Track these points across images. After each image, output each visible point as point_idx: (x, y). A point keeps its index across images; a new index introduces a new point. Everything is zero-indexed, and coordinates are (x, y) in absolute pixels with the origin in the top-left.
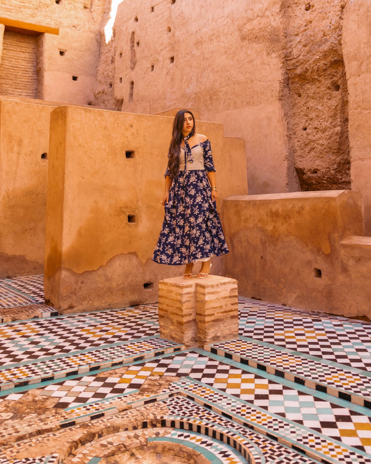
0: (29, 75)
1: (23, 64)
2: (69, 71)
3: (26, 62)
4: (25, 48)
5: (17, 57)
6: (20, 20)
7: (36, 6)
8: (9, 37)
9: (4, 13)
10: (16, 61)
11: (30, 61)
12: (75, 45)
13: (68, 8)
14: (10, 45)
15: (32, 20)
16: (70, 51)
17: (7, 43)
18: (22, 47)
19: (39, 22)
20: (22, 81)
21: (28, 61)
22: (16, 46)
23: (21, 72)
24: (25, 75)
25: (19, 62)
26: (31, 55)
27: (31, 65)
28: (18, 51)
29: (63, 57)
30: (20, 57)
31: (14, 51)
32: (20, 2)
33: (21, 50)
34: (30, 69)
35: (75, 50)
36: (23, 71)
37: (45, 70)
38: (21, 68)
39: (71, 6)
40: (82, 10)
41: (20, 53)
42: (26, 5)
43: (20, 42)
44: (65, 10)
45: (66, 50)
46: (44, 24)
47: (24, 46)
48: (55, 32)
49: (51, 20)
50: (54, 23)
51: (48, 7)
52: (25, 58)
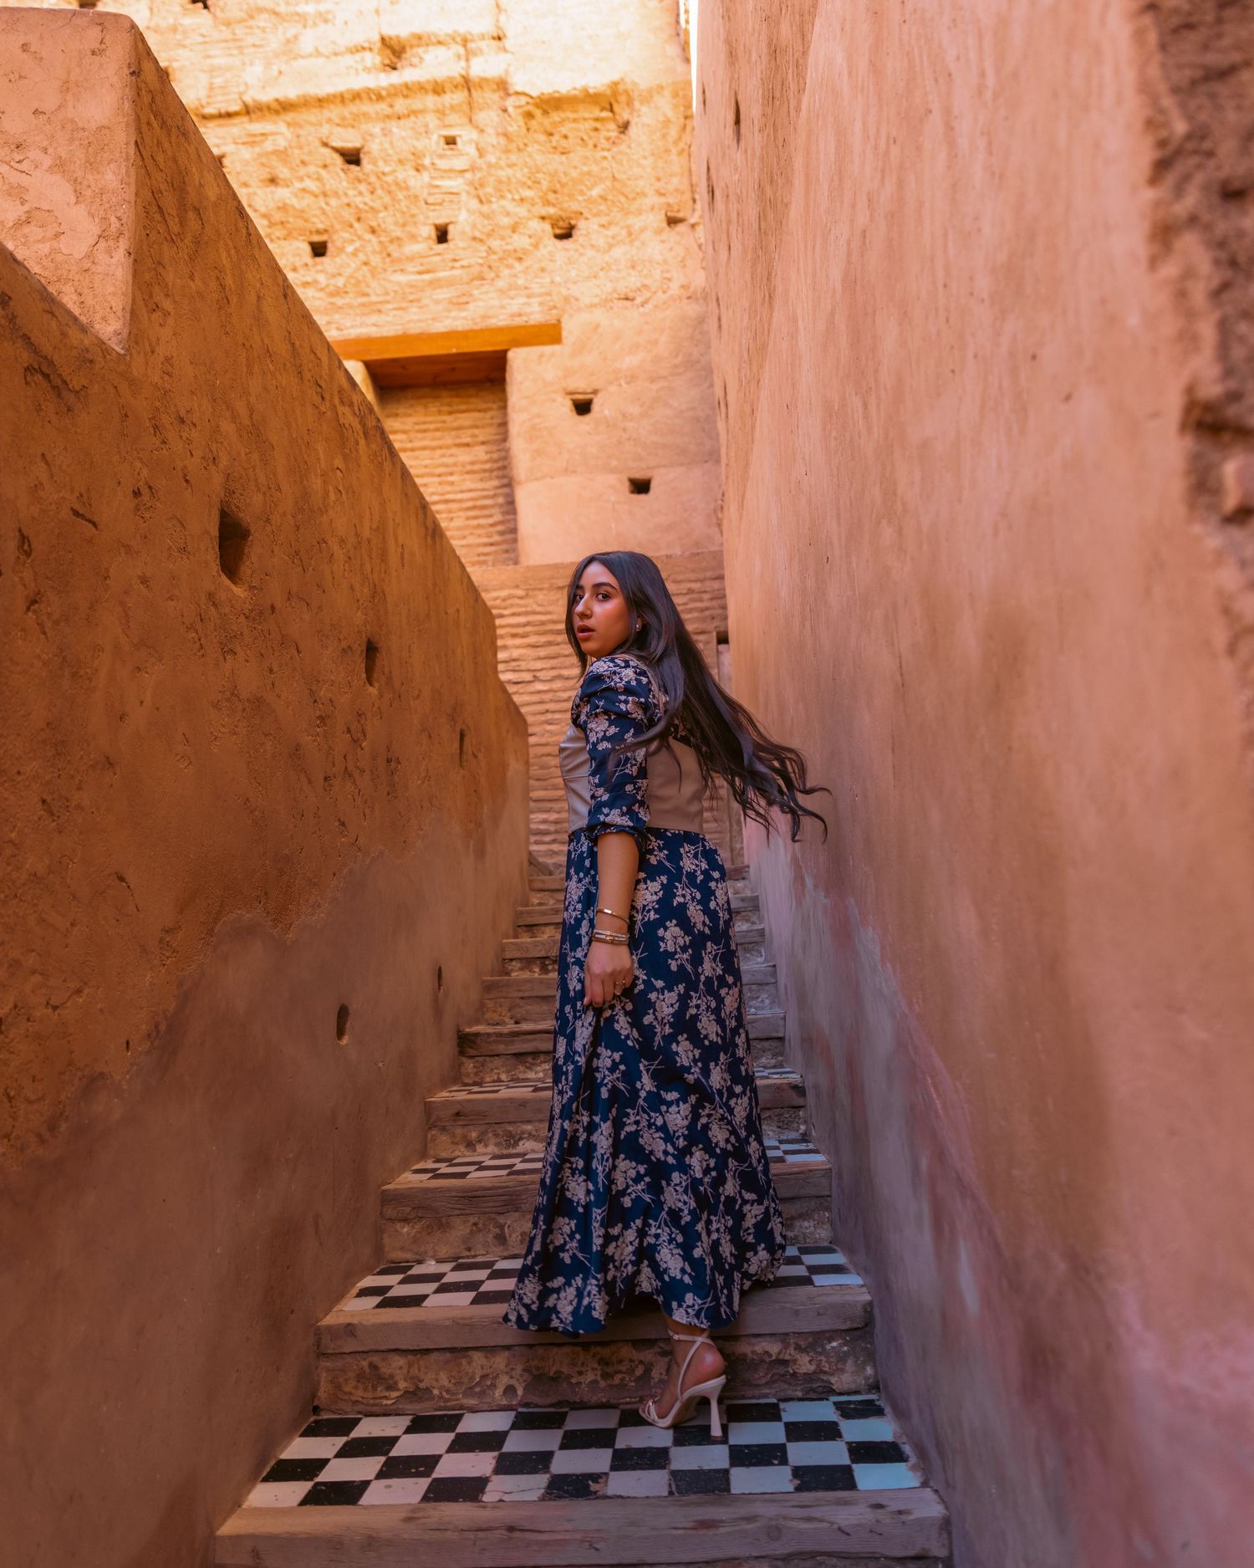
0: (491, 521)
1: (469, 485)
2: (614, 463)
3: (478, 476)
4: (470, 432)
5: (446, 465)
6: (415, 329)
7: (475, 270)
8: (412, 406)
9: (359, 320)
10: (440, 483)
11: (491, 471)
12: (630, 361)
13: (601, 242)
14: (419, 431)
15: (455, 319)
16: (613, 389)
17: (407, 427)
18: (459, 428)
19: (485, 317)
20: (468, 546)
21: (485, 471)
22: (437, 430)
23: (462, 514)
24: (475, 522)
25: (452, 483)
26: (495, 448)
27: (495, 483)
28: (448, 447)
29: (587, 418)
30: (455, 465)
31: (433, 449)
32: (420, 273)
33: (458, 441)
34: (494, 496)
35: (632, 379)
36: (468, 509)
37: (519, 483)
38: (460, 501)
39: (613, 230)
40: (659, 232)
41: (454, 451)
42: (441, 274)
43: (450, 413)
44: (590, 253)
45: (595, 392)
46: (501, 320)
47: (468, 423)
48: (549, 334)
49: (529, 296)
50: (541, 304)
51: (520, 259)
52: (473, 463)
